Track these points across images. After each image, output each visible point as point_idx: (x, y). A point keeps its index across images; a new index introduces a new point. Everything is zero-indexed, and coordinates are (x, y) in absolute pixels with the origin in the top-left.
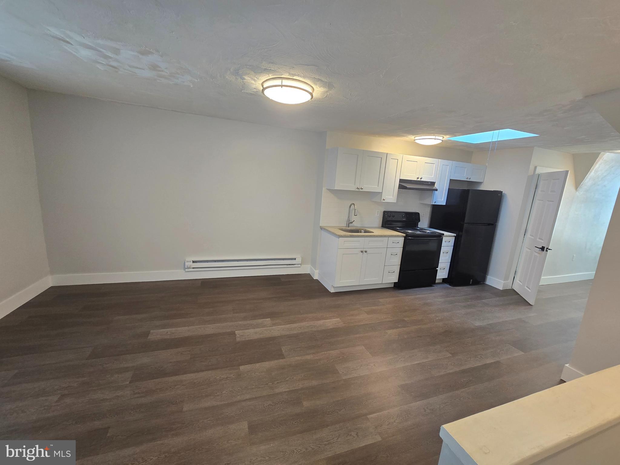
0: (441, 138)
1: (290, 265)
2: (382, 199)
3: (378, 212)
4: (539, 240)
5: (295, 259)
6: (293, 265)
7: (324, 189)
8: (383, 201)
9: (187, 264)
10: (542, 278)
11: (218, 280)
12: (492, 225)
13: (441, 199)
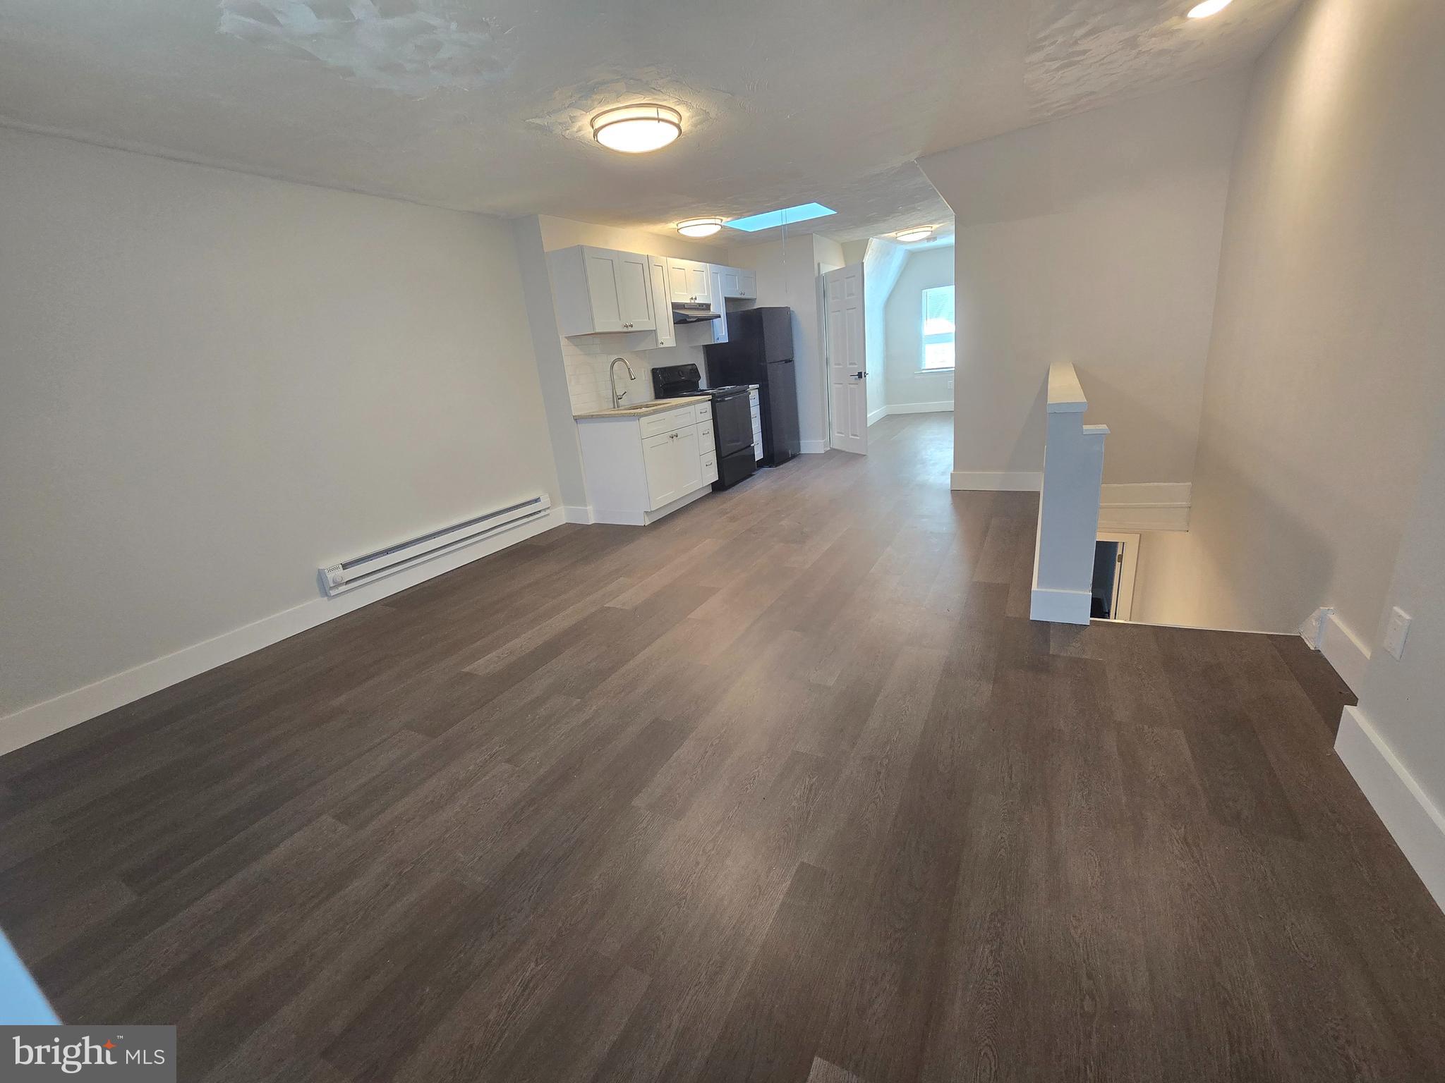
0: (718, 222)
1: (531, 515)
2: (660, 342)
3: (644, 371)
4: (851, 366)
5: (537, 500)
6: (534, 513)
7: (563, 342)
8: (662, 346)
9: (330, 576)
10: (868, 416)
11: (411, 591)
12: (790, 361)
13: (721, 333)
